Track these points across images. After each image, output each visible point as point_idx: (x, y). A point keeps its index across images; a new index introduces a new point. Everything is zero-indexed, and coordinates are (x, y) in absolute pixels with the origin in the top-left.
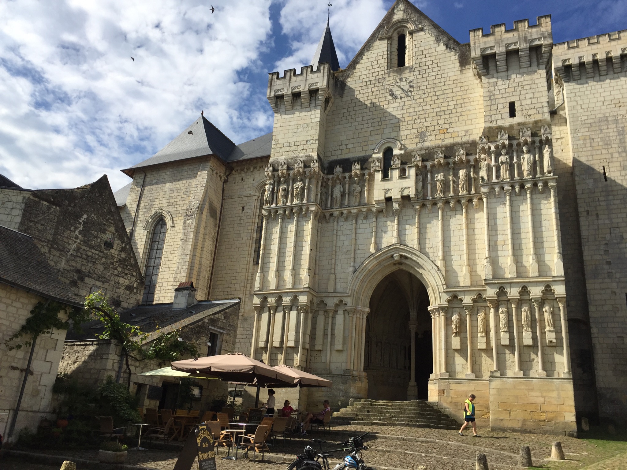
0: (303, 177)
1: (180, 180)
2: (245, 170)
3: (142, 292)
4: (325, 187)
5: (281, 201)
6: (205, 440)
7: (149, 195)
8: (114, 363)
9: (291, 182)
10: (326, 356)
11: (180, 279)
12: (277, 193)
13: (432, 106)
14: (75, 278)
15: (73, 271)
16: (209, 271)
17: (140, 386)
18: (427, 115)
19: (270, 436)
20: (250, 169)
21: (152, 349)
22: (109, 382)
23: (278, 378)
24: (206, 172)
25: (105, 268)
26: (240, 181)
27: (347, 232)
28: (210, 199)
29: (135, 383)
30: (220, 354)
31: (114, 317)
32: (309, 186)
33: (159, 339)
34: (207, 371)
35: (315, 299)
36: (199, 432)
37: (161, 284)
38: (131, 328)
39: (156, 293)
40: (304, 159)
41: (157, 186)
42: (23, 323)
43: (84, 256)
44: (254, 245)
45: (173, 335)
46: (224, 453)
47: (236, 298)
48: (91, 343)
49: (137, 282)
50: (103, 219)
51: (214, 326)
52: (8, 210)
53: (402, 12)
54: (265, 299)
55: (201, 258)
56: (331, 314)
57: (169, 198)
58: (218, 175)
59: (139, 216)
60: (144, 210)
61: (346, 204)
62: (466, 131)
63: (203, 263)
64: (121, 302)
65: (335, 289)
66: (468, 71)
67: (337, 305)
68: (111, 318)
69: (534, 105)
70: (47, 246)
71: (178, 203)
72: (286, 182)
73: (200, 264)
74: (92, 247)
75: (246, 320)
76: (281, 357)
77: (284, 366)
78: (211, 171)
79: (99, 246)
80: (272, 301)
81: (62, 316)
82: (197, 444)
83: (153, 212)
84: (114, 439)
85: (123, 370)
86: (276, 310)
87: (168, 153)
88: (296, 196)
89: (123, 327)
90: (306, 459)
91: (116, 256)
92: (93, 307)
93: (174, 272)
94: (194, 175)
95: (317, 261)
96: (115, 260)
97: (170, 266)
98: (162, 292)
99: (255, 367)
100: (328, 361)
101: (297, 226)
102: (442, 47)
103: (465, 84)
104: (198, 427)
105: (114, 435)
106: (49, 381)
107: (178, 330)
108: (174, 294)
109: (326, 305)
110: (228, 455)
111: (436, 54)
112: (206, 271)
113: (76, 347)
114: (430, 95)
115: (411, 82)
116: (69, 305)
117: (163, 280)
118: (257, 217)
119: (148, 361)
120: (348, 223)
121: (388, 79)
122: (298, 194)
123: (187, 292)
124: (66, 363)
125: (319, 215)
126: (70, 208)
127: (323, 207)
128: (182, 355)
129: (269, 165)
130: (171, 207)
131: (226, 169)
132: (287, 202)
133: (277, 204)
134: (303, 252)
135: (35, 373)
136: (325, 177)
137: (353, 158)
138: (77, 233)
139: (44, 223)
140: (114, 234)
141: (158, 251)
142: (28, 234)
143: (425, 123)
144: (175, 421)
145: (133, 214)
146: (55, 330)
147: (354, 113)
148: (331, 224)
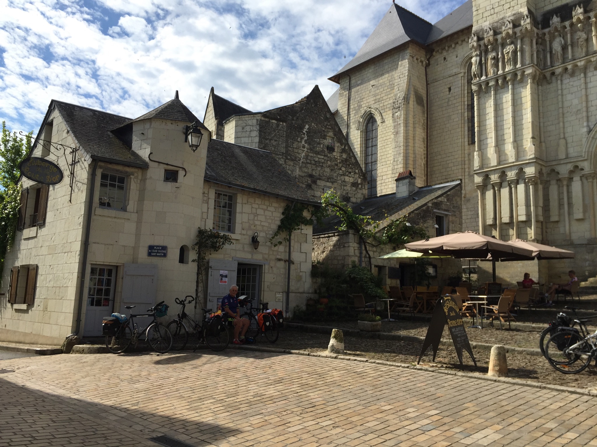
0: (513, 38)
1: (382, 75)
2: (447, 48)
3: (366, 187)
4: (541, 44)
5: (491, 71)
6: (451, 309)
7: (357, 97)
8: (355, 250)
9: (500, 48)
10: (565, 226)
11: (398, 170)
12: (486, 63)
14: (309, 182)
15: (306, 176)
16: (424, 158)
17: (380, 268)
19: (513, 307)
20: (451, 46)
21: (384, 235)
22: (354, 266)
23: (515, 252)
24: (407, 60)
25: (332, 170)
26: (442, 61)
27: (575, 89)
28: (414, 86)
29: (376, 266)
30: (448, 234)
31: (347, 210)
32: (522, 48)
33: (390, 226)
34: (439, 251)
35: (544, 168)
36: (444, 302)
37: (381, 178)
38: (363, 219)
39: (378, 186)
40: (512, 18)
41: (362, 86)
42: (279, 223)
43: (313, 162)
44: (466, 125)
45: (401, 222)
46: (469, 322)
47: (457, 180)
48: (333, 235)
49: (360, 178)
50: (322, 127)
51: (439, 209)
52: (248, 133)
54: (486, 177)
55: (414, 147)
56: (565, 183)
57: (375, 95)
58: (419, 60)
59: (351, 118)
60: (354, 112)
61: (570, 57)
63: (417, 152)
64: (350, 198)
65: (567, 154)
67: (571, 172)
68: (345, 212)
70: (282, 158)
71: (384, 98)
72: (495, 49)
73: (414, 153)
74: (317, 153)
75: (468, 200)
76: (513, 232)
77: (517, 240)
78: (411, 59)
79: (323, 151)
80: (494, 178)
81: (306, 214)
82: (445, 313)
83: (363, 112)
84: (368, 312)
85: (363, 255)
86: (500, 185)
87: (368, 50)
88: (507, 61)
89: (358, 218)
90: (559, 325)
91: (339, 158)
92: (328, 204)
93: (391, 165)
94: (396, 67)
95: (542, 129)
96: (338, 161)
97: (387, 159)
98: (383, 184)
99: (488, 243)
100: (568, 231)
101: (513, 94)
104: (442, 298)
105: (366, 309)
106: (307, 268)
107: (405, 216)
108: (395, 185)
109: (558, 173)
110: (474, 324)
112: (421, 159)
113: (321, 239)
116: (311, 205)
117: (382, 174)
118: (466, 95)
119: (383, 246)
120: (575, 78)
122: (510, 59)
123: (407, 181)
124: (316, 253)
125: (537, 77)
126: (294, 122)
127: (542, 67)
128: (412, 238)
129: (473, 35)
130: (378, 103)
131: (426, 53)
132: (498, 70)
133: (486, 76)
134: (524, 122)
135: (295, 262)
136: (540, 32)
138: (303, 143)
139: (276, 139)
140: (333, 138)
141: (373, 148)
142: (267, 150)
144: (416, 296)
145: (346, 118)
146: (303, 227)
148: (554, 85)
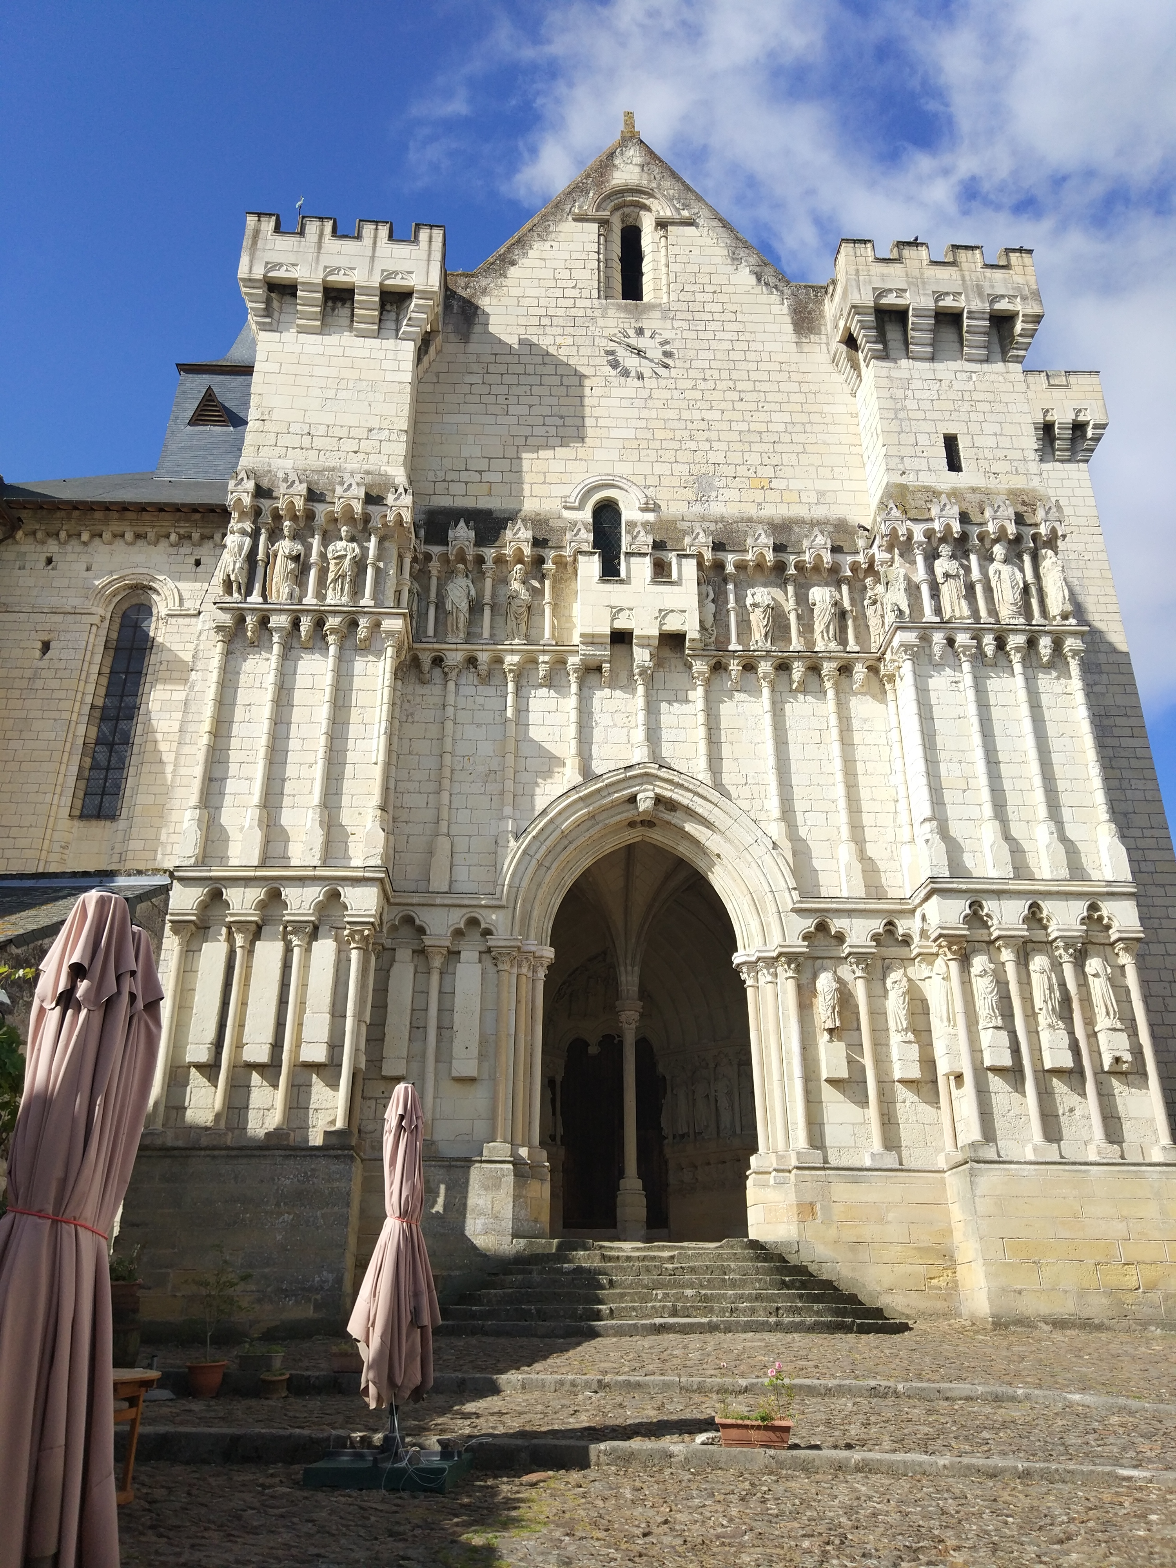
2: (63, 535)
4: (420, 576)
5: (281, 588)
9: (318, 538)
12: (268, 563)
13: (728, 415)
18: (713, 435)
20: (79, 535)
26: (40, 565)
27: (487, 717)
32: (379, 559)
40: (364, 476)
53: (638, 169)
54: (215, 896)
56: (437, 962)
61: (485, 633)
62: (821, 494)
65: (451, 882)
66: (817, 348)
67: (458, 933)
69: (1006, 452)
72: (301, 535)
80: (242, 904)
86: (256, 932)
88: (335, 580)
101: (338, 674)
102: (744, 277)
103: (810, 377)
109: (421, 931)
111: (731, 289)
114: (721, 385)
115: (667, 342)
120: (491, 691)
121: (601, 322)
122: (343, 577)
132: (303, 594)
133: (264, 595)
136: (422, 548)
137: (505, 511)
143: (710, 454)
147: (504, 389)
148: (437, 688)
